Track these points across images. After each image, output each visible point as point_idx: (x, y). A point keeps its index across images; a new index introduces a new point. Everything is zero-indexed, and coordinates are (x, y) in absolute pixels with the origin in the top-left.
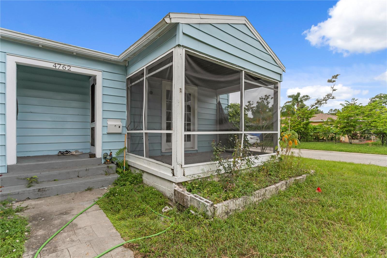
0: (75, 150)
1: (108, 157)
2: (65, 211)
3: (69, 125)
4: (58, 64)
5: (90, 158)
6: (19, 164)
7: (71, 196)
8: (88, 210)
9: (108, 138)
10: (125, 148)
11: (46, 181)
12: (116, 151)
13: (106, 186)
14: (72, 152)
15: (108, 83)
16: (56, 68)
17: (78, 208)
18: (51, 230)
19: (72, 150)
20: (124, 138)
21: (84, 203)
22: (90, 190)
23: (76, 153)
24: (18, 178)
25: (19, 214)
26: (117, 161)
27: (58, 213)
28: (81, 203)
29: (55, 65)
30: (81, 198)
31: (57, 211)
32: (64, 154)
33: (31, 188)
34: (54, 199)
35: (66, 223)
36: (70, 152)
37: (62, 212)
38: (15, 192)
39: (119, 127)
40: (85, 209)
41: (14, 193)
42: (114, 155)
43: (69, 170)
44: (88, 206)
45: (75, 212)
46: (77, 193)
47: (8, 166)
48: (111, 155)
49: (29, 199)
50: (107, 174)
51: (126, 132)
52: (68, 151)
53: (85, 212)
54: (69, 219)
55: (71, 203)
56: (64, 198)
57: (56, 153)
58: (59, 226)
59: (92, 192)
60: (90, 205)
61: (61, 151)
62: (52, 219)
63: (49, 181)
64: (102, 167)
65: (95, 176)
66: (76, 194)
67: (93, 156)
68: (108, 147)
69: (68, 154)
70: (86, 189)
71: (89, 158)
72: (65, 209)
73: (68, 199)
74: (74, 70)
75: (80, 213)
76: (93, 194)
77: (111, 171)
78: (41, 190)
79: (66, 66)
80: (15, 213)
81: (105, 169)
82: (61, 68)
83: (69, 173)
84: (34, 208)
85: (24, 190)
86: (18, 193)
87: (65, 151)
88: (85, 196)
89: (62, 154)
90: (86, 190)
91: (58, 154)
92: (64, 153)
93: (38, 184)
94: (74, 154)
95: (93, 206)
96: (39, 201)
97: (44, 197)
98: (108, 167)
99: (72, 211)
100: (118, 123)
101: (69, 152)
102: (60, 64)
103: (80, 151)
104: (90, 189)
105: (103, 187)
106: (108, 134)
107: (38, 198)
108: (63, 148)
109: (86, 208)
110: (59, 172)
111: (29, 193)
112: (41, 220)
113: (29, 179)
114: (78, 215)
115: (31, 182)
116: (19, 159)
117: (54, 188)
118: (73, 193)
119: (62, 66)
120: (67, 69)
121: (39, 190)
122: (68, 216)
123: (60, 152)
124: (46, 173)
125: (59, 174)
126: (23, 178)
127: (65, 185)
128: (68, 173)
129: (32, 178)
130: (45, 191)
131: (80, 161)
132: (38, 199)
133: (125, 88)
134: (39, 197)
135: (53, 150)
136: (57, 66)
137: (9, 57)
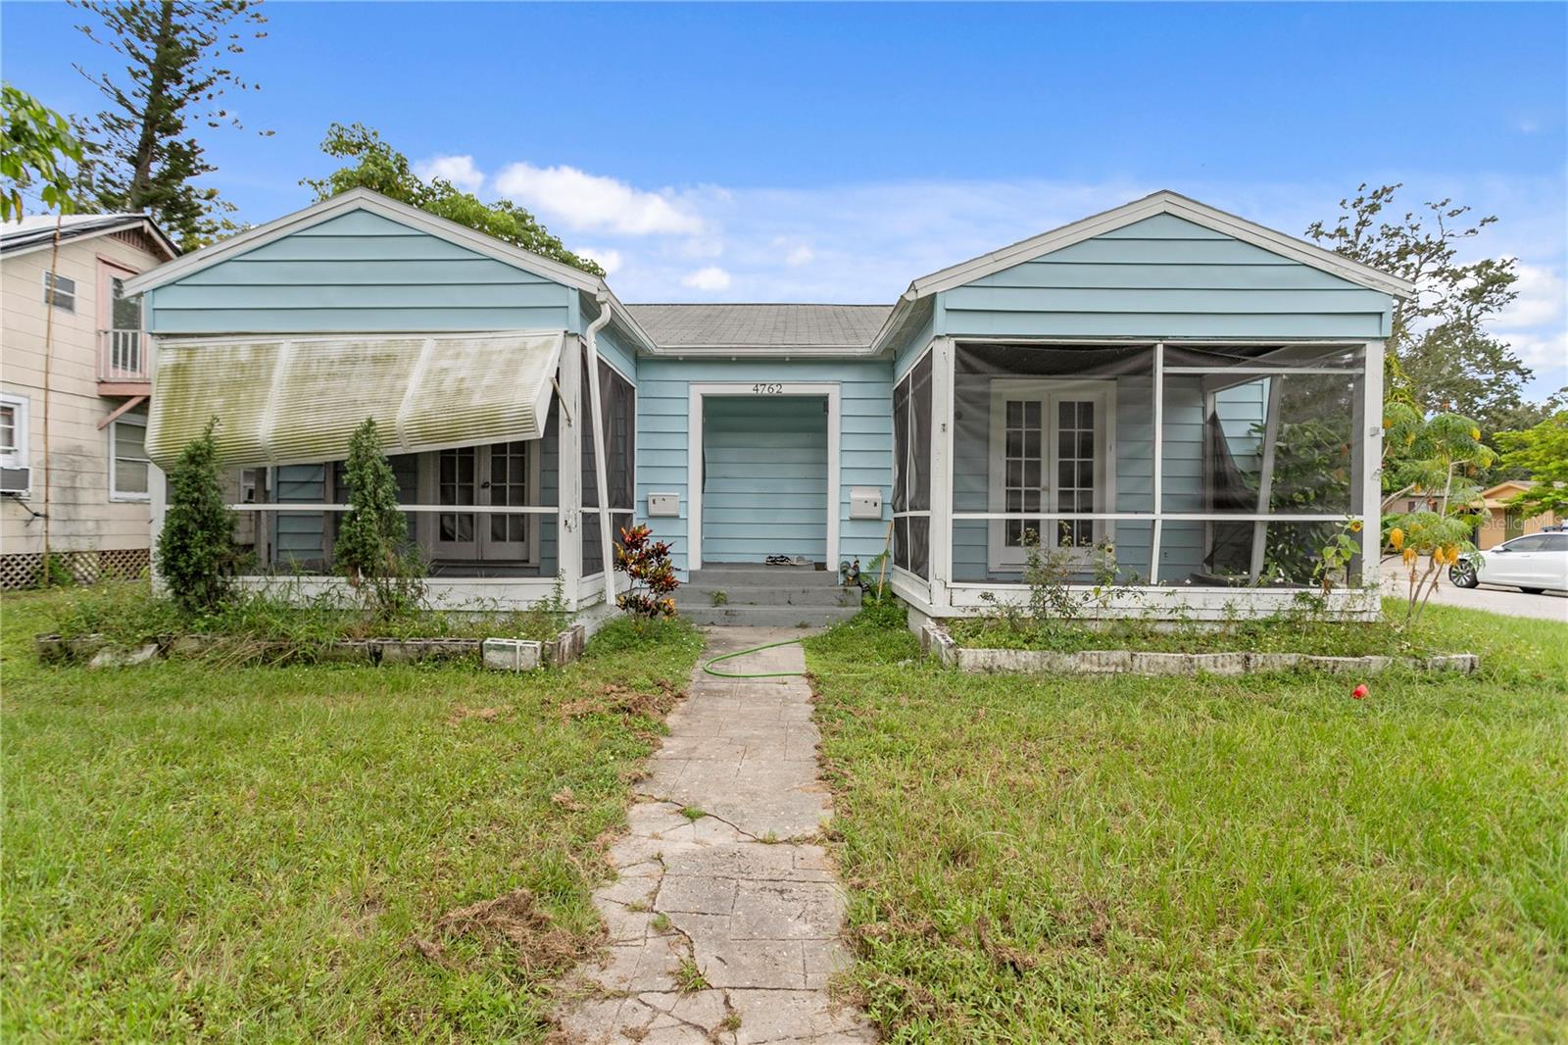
0: (796, 555)
1: (850, 571)
3: (786, 502)
4: (761, 384)
5: (817, 570)
6: (704, 571)
7: (771, 630)
9: (850, 530)
10: (886, 553)
11: (737, 601)
12: (870, 559)
14: (791, 559)
15: (851, 408)
16: (759, 392)
19: (791, 554)
20: (887, 531)
22: (803, 626)
23: (798, 560)
24: (702, 592)
26: (868, 582)
28: (780, 638)
29: (755, 389)
32: (776, 561)
33: (717, 609)
34: (745, 630)
36: (788, 559)
38: (696, 611)
39: (875, 505)
42: (863, 569)
47: (689, 572)
48: (856, 567)
49: (713, 624)
50: (843, 604)
51: (890, 515)
52: (784, 557)
55: (766, 637)
56: (759, 630)
57: (763, 560)
59: (804, 630)
61: (772, 556)
63: (742, 601)
64: (836, 591)
65: (817, 605)
66: (779, 629)
67: (821, 566)
68: (852, 549)
69: (784, 562)
70: (796, 624)
71: (814, 570)
73: (765, 632)
74: (787, 390)
77: (850, 599)
78: (728, 614)
79: (774, 387)
81: (839, 595)
82: (766, 392)
85: (709, 610)
86: (701, 613)
87: (780, 555)
88: (790, 633)
89: (773, 561)
90: (797, 627)
91: (767, 561)
93: (726, 604)
94: (794, 562)
97: (733, 626)
98: (845, 590)
100: (874, 495)
102: (765, 385)
103: (805, 557)
105: (827, 625)
106: (852, 519)
107: (723, 624)
108: (777, 550)
111: (715, 615)
113: (715, 595)
115: (719, 600)
116: (704, 564)
117: (748, 613)
120: (775, 392)
121: (725, 614)
123: (770, 557)
124: (738, 589)
125: (759, 593)
126: (707, 592)
128: (773, 593)
129: (719, 594)
130: (733, 615)
132: (725, 626)
133: (892, 414)
134: (727, 624)
135: (757, 553)
136: (760, 388)
137: (693, 388)
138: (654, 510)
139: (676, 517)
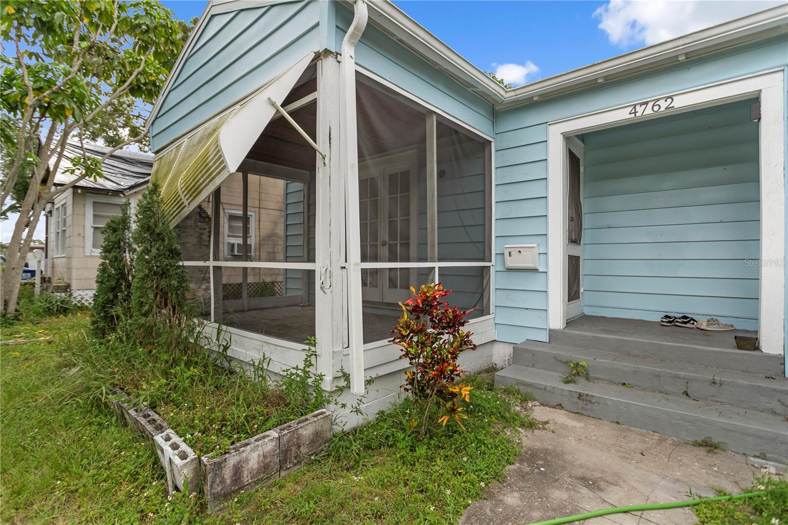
0: (710, 318)
2: (598, 475)
4: (641, 104)
5: (739, 348)
6: (567, 331)
7: (644, 442)
8: (653, 513)
11: (604, 380)
13: (776, 461)
14: (699, 322)
16: (638, 115)
17: (634, 488)
18: (531, 508)
19: (703, 315)
21: (663, 483)
22: (709, 452)
23: (708, 325)
24: (555, 358)
25: (523, 431)
27: (580, 472)
28: (654, 478)
29: (633, 111)
30: (666, 460)
31: (581, 466)
33: (570, 387)
34: (603, 432)
35: (571, 513)
36: (695, 320)
37: (589, 474)
38: (540, 384)
40: (649, 505)
41: (539, 386)
43: (659, 370)
44: (663, 498)
45: (616, 496)
46: (665, 440)
47: (550, 330)
49: (561, 406)
52: (688, 318)
53: (639, 513)
54: (588, 507)
55: (629, 463)
56: (625, 437)
57: (657, 318)
58: (554, 510)
59: (711, 459)
60: (673, 501)
61: (669, 314)
62: (556, 480)
63: (611, 382)
64: (775, 390)
65: (742, 411)
66: (661, 441)
67: (750, 344)
69: (688, 325)
70: (700, 440)
71: (734, 348)
72: (603, 472)
73: (633, 446)
74: (682, 102)
75: (625, 509)
76: (711, 466)
78: (584, 397)
79: (661, 103)
80: (519, 427)
82: (649, 111)
83: (658, 376)
84: (553, 432)
85: (555, 385)
86: (545, 389)
87: (681, 315)
88: (680, 461)
89: (670, 322)
90: (697, 444)
91: (662, 321)
92: (677, 322)
93: (587, 382)
94: (702, 327)
95: (680, 510)
96: (575, 419)
97: (588, 416)
99: (611, 488)
101: (692, 319)
102: (646, 103)
103: (723, 321)
104: (709, 446)
105: (763, 456)
107: (576, 413)
108: (676, 309)
109: (655, 502)
110: (635, 367)
111: (563, 395)
112: (539, 469)
113: (572, 366)
114: (615, 509)
115: (576, 372)
116: (569, 323)
117: (609, 403)
118: (656, 436)
119: (651, 104)
120: (662, 109)
121: (580, 396)
122: (591, 494)
123: (667, 317)
125: (635, 372)
126: (563, 360)
127: (638, 406)
129: (578, 365)
130: (590, 401)
131: (701, 351)
132: (577, 415)
134: (579, 412)
136: (640, 110)
137: (552, 129)
138: (511, 263)
139: (535, 270)
